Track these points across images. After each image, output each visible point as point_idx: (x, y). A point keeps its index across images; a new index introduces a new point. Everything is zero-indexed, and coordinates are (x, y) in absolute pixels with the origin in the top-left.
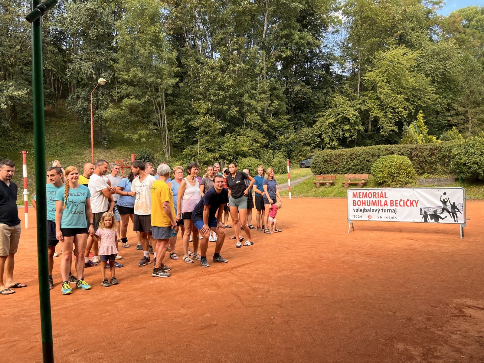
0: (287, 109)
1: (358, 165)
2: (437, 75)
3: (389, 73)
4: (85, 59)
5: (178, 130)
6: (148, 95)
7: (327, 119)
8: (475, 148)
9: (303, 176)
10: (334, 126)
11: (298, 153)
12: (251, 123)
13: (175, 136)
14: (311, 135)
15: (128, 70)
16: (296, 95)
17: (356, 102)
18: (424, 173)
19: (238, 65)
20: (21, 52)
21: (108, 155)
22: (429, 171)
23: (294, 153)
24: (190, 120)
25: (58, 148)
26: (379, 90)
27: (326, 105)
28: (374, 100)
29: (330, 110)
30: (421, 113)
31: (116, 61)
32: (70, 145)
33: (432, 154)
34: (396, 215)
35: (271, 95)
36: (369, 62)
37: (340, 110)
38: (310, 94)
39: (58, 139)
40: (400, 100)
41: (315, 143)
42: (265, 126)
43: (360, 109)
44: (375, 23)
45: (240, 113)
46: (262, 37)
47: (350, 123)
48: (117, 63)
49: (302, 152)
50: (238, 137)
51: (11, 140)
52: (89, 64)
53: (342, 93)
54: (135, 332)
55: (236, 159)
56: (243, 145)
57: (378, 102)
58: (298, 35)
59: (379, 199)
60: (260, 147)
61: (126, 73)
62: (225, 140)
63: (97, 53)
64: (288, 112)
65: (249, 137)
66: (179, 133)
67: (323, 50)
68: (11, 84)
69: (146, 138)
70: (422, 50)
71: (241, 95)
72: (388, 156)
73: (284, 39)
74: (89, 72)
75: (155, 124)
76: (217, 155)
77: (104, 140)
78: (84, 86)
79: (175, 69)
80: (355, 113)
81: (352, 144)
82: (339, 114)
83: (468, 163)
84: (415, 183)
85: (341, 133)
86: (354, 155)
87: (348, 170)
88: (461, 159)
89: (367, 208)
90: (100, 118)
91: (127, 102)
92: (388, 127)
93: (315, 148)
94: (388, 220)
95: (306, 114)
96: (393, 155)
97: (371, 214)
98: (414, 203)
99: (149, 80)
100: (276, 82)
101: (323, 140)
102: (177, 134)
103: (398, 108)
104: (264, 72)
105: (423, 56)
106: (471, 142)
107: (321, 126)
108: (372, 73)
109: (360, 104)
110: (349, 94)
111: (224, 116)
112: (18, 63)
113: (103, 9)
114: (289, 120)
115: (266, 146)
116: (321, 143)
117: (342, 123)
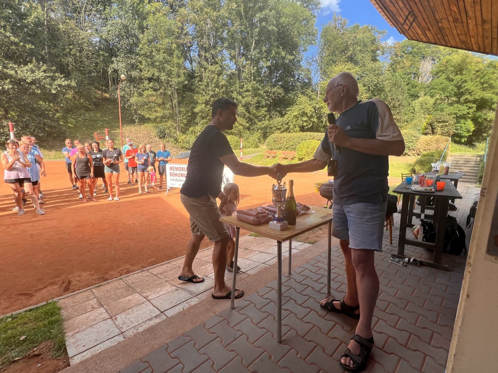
0: (267, 103)
2: (371, 85)
6: (163, 89)
7: (293, 112)
21: (138, 128)
23: (268, 135)
27: (293, 103)
29: (296, 106)
35: (255, 94)
37: (302, 107)
38: (283, 95)
41: (284, 128)
43: (315, 107)
46: (251, 51)
53: (306, 95)
58: (275, 51)
64: (267, 106)
69: (161, 118)
71: (232, 92)
73: (265, 54)
77: (137, 119)
80: (312, 109)
82: (301, 110)
89: (178, 178)
93: (283, 131)
101: (290, 127)
102: (185, 117)
107: (289, 117)
109: (316, 103)
110: (310, 96)
114: (266, 111)
115: (248, 128)
116: (288, 128)
117: (302, 116)
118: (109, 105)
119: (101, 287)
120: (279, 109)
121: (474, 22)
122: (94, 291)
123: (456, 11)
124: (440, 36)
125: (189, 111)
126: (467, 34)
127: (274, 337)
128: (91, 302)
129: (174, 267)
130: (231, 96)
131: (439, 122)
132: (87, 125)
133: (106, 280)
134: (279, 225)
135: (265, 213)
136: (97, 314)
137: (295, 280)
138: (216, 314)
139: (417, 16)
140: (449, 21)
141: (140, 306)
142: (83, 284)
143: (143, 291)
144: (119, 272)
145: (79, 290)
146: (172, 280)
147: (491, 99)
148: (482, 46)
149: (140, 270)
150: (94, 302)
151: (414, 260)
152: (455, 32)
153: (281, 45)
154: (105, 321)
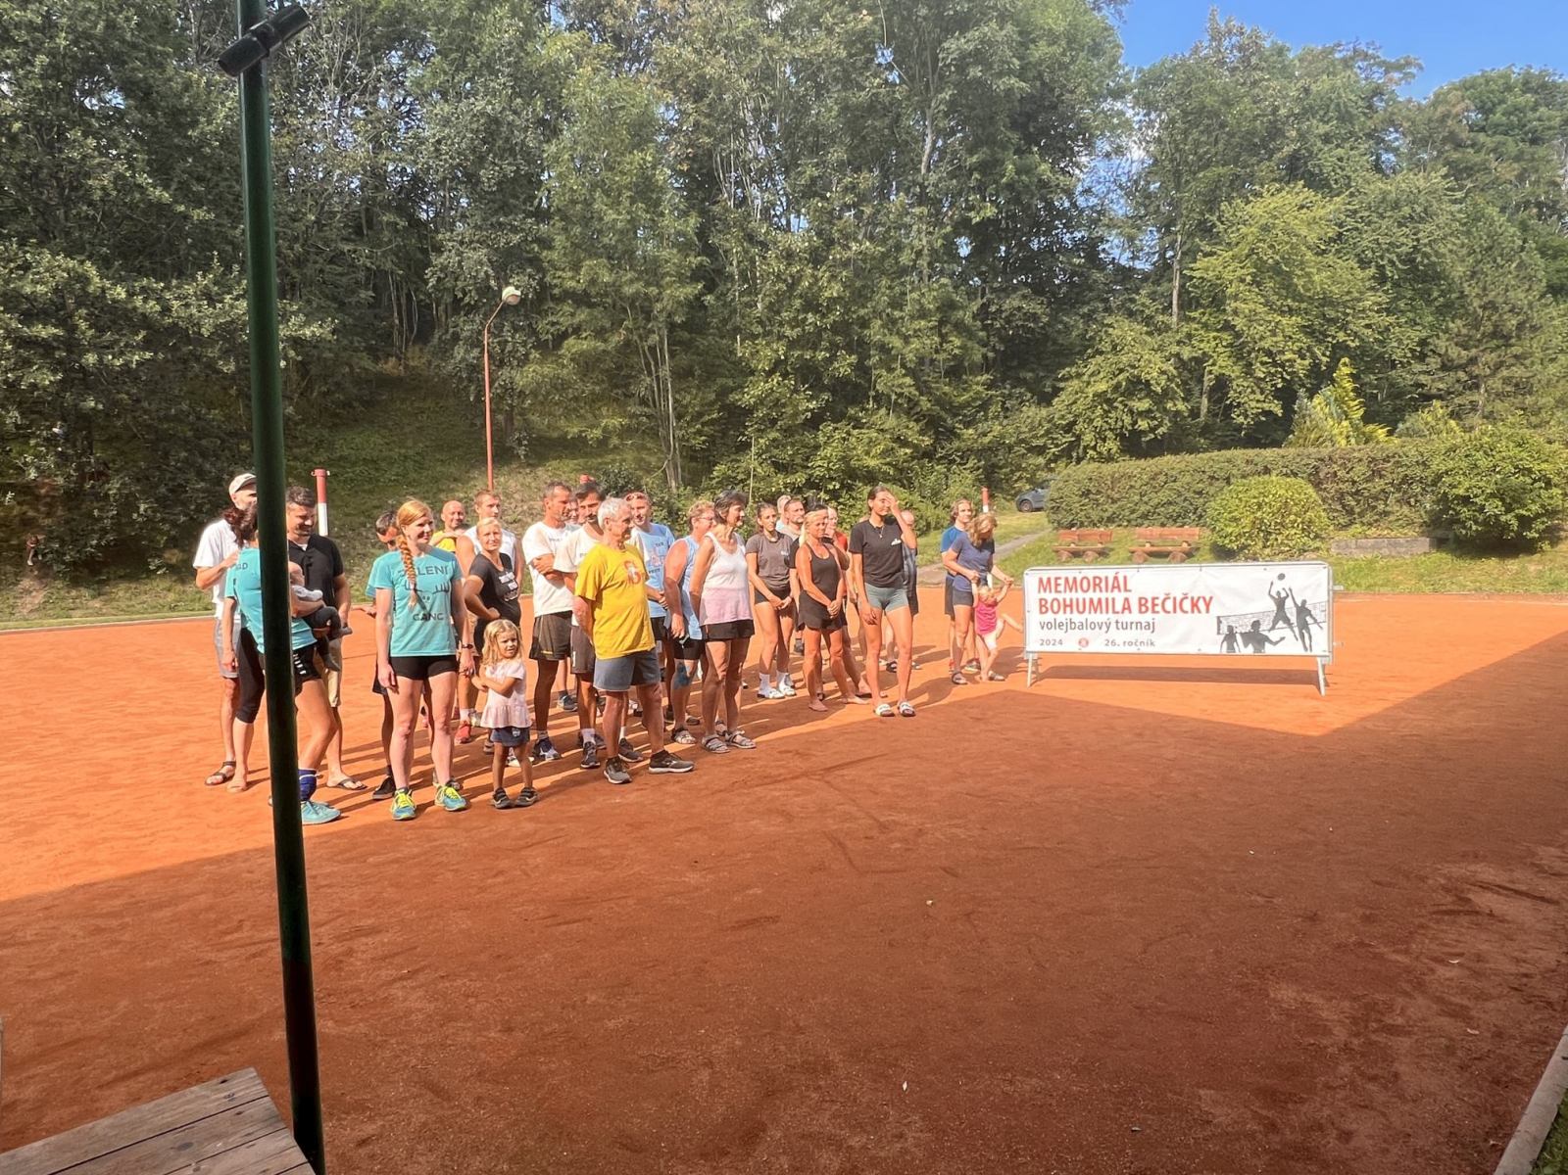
0: (985, 356)
1: (1170, 503)
2: (1391, 262)
3: (1260, 259)
4: (471, 242)
5: (700, 415)
6: (627, 329)
7: (1088, 383)
8: (1497, 457)
9: (1024, 533)
10: (1109, 402)
11: (1012, 472)
12: (889, 397)
13: (693, 430)
14: (1047, 426)
15: (576, 267)
16: (1008, 321)
17: (1168, 337)
18: (1352, 523)
19: (854, 246)
20: (320, 230)
21: (529, 480)
22: (1365, 520)
23: (1001, 474)
24: (733, 390)
25: (410, 464)
26: (1232, 305)
27: (1085, 348)
28: (1218, 331)
29: (1099, 359)
30: (1345, 364)
31: (546, 243)
32: (438, 456)
33: (1377, 473)
35: (942, 323)
36: (1206, 230)
37: (1124, 359)
38: (1045, 319)
39: (410, 443)
40: (1288, 331)
41: (1057, 446)
42: (925, 404)
43: (1178, 355)
44: (1223, 126)
45: (862, 369)
46: (919, 170)
47: (1150, 394)
48: (551, 248)
49: (1025, 470)
50: (855, 432)
51: (299, 447)
52: (482, 253)
53: (1131, 314)
54: (564, 928)
55: (850, 488)
56: (867, 453)
57: (1227, 337)
58: (1015, 164)
60: (913, 458)
61: (570, 274)
62: (822, 439)
63: (500, 224)
64: (986, 366)
65: (882, 430)
66: (703, 424)
67: (1081, 202)
68: (295, 307)
69: (620, 436)
70: (1352, 195)
72: (1253, 480)
73: (976, 175)
74: (482, 274)
75: (643, 402)
76: (800, 478)
77: (520, 444)
78: (472, 309)
79: (695, 261)
80: (1165, 367)
81: (1156, 448)
82: (1121, 371)
83: (1476, 496)
84: (1328, 550)
85: (1127, 420)
86: (1162, 478)
87: (1145, 516)
88: (1455, 487)
90: (509, 390)
91: (572, 345)
92: (1253, 404)
93: (1056, 459)
95: (1032, 370)
96: (1266, 477)
99: (628, 290)
100: (956, 287)
101: (1079, 438)
102: (698, 426)
103: (1282, 352)
104: (923, 262)
105: (1355, 212)
106: (1486, 439)
107: (1075, 402)
108: (1212, 259)
109: (1179, 343)
110: (1150, 317)
111: (819, 378)
112: (313, 257)
113: (515, 112)
114: (990, 386)
115: (929, 454)
116: (1072, 446)
117: (1129, 393)
120: (1028, 375)
130: (862, 340)
153: (1030, 139)
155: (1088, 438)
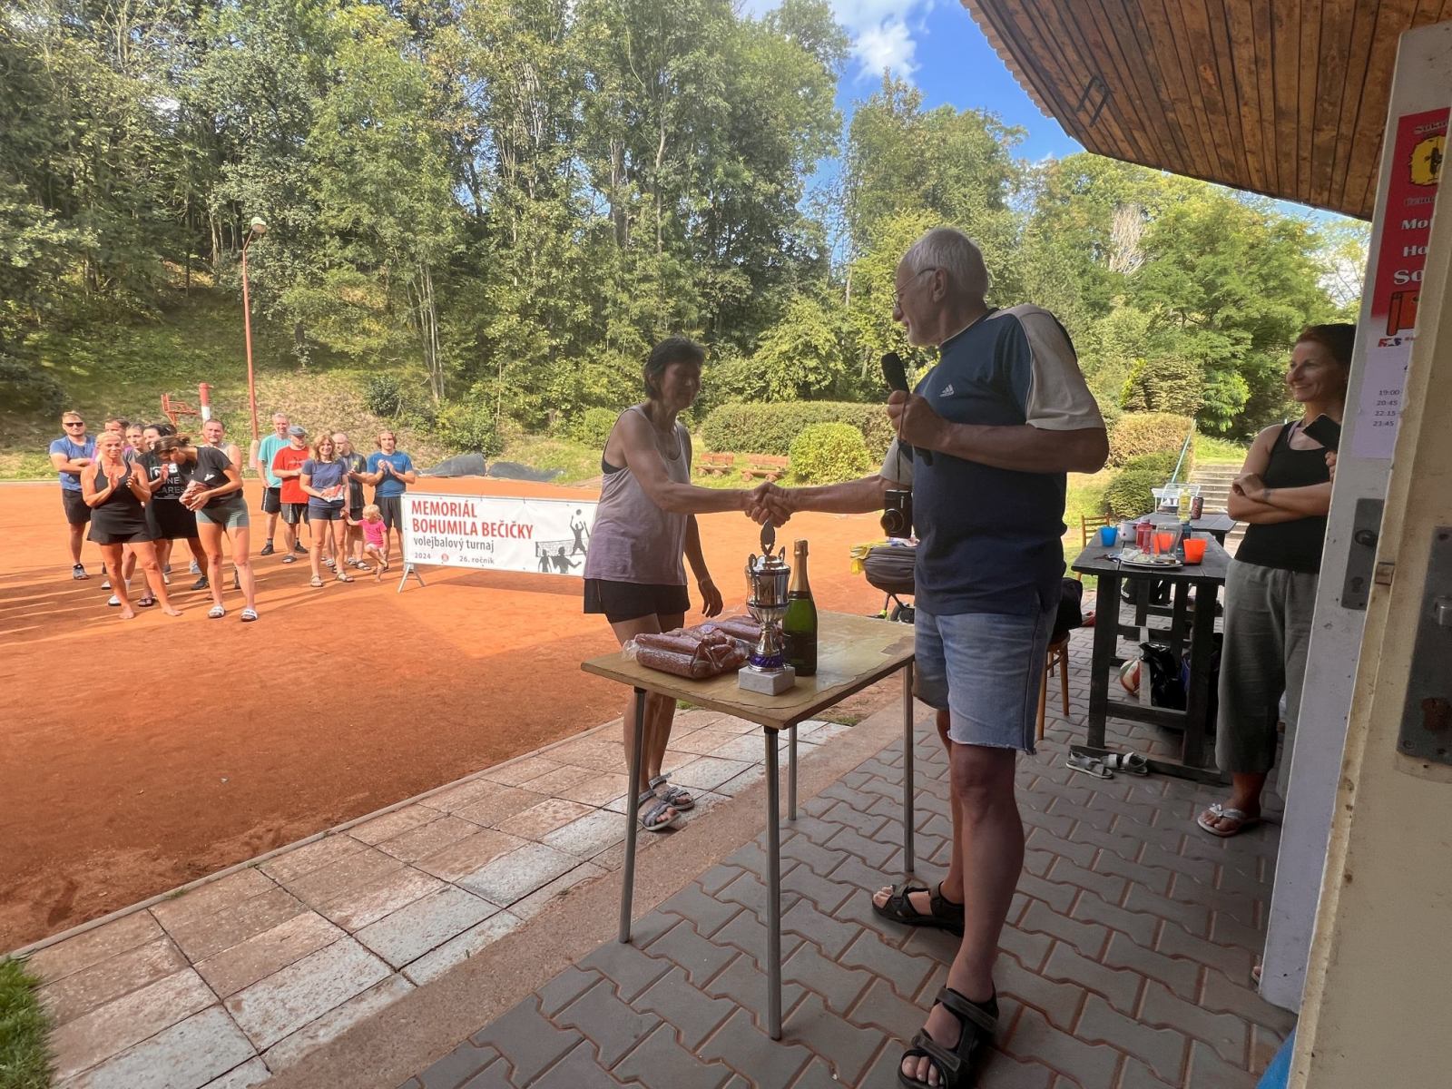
0: (702, 317)
5: (459, 342)
7: (777, 344)
13: (455, 354)
14: (745, 373)
16: (722, 289)
17: (835, 315)
21: (307, 384)
23: (707, 406)
27: (778, 317)
29: (786, 326)
34: (493, 556)
37: (802, 328)
38: (749, 293)
45: (599, 317)
46: (655, 165)
47: (818, 356)
53: (812, 295)
58: (724, 168)
59: (462, 519)
65: (610, 367)
66: (461, 350)
68: (50, 214)
69: (382, 354)
71: (601, 280)
73: (696, 174)
76: (536, 399)
77: (302, 354)
80: (830, 337)
82: (800, 336)
85: (802, 373)
89: (440, 537)
94: (478, 565)
95: (742, 331)
97: (447, 550)
98: (525, 531)
101: (768, 385)
102: (458, 351)
107: (767, 357)
110: (824, 299)
116: (765, 389)
117: (804, 354)
118: (211, 309)
119: (186, 900)
120: (737, 334)
121: (1256, 114)
122: (159, 912)
123: (1212, 81)
124: (1168, 147)
125: (470, 333)
126: (1237, 143)
127: (758, 1023)
128: (147, 951)
129: (432, 816)
130: (598, 294)
131: (1164, 378)
132: (136, 372)
133: (201, 871)
134: (770, 677)
135: (724, 641)
136: (171, 994)
137: (809, 837)
138: (576, 961)
139: (1112, 88)
140: (1192, 108)
141: (322, 955)
142: (121, 891)
143: (331, 904)
144: (247, 844)
145: (107, 912)
146: (427, 860)
147: (1288, 320)
148: (1272, 179)
149: (320, 834)
150: (159, 952)
151: (1132, 759)
152: (1206, 137)
153: (742, 151)
154: (200, 1018)
155: (774, 385)
